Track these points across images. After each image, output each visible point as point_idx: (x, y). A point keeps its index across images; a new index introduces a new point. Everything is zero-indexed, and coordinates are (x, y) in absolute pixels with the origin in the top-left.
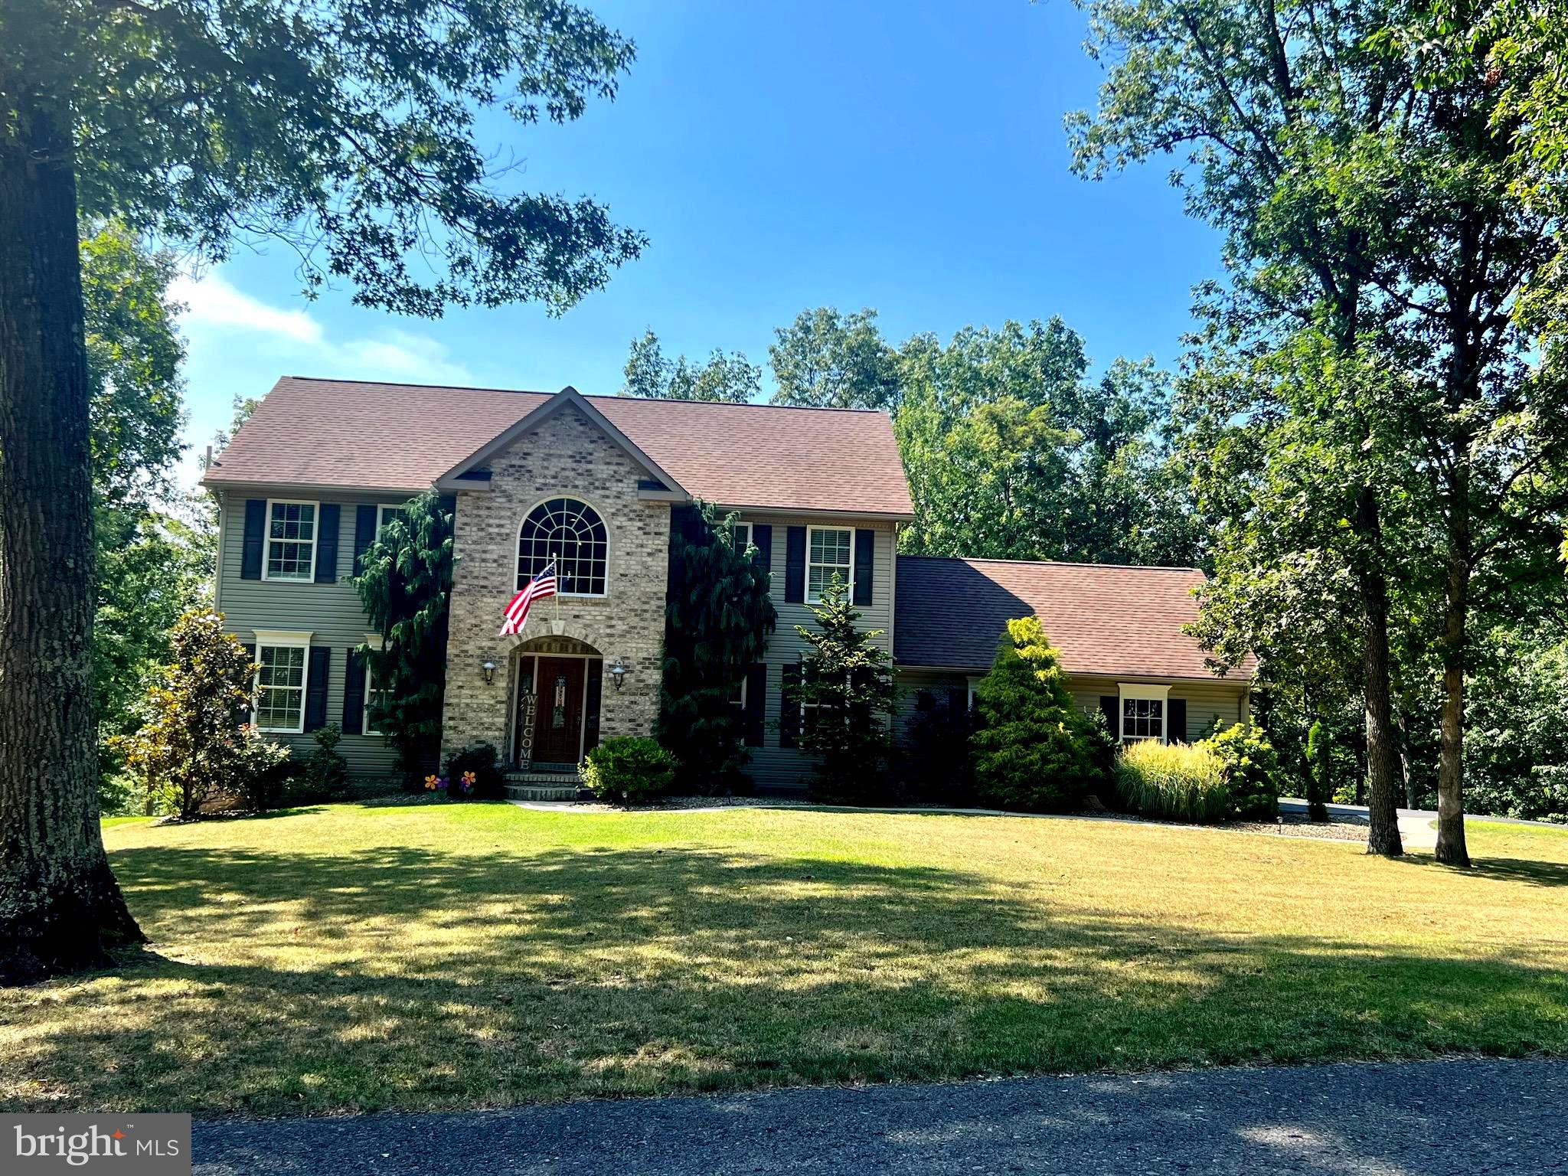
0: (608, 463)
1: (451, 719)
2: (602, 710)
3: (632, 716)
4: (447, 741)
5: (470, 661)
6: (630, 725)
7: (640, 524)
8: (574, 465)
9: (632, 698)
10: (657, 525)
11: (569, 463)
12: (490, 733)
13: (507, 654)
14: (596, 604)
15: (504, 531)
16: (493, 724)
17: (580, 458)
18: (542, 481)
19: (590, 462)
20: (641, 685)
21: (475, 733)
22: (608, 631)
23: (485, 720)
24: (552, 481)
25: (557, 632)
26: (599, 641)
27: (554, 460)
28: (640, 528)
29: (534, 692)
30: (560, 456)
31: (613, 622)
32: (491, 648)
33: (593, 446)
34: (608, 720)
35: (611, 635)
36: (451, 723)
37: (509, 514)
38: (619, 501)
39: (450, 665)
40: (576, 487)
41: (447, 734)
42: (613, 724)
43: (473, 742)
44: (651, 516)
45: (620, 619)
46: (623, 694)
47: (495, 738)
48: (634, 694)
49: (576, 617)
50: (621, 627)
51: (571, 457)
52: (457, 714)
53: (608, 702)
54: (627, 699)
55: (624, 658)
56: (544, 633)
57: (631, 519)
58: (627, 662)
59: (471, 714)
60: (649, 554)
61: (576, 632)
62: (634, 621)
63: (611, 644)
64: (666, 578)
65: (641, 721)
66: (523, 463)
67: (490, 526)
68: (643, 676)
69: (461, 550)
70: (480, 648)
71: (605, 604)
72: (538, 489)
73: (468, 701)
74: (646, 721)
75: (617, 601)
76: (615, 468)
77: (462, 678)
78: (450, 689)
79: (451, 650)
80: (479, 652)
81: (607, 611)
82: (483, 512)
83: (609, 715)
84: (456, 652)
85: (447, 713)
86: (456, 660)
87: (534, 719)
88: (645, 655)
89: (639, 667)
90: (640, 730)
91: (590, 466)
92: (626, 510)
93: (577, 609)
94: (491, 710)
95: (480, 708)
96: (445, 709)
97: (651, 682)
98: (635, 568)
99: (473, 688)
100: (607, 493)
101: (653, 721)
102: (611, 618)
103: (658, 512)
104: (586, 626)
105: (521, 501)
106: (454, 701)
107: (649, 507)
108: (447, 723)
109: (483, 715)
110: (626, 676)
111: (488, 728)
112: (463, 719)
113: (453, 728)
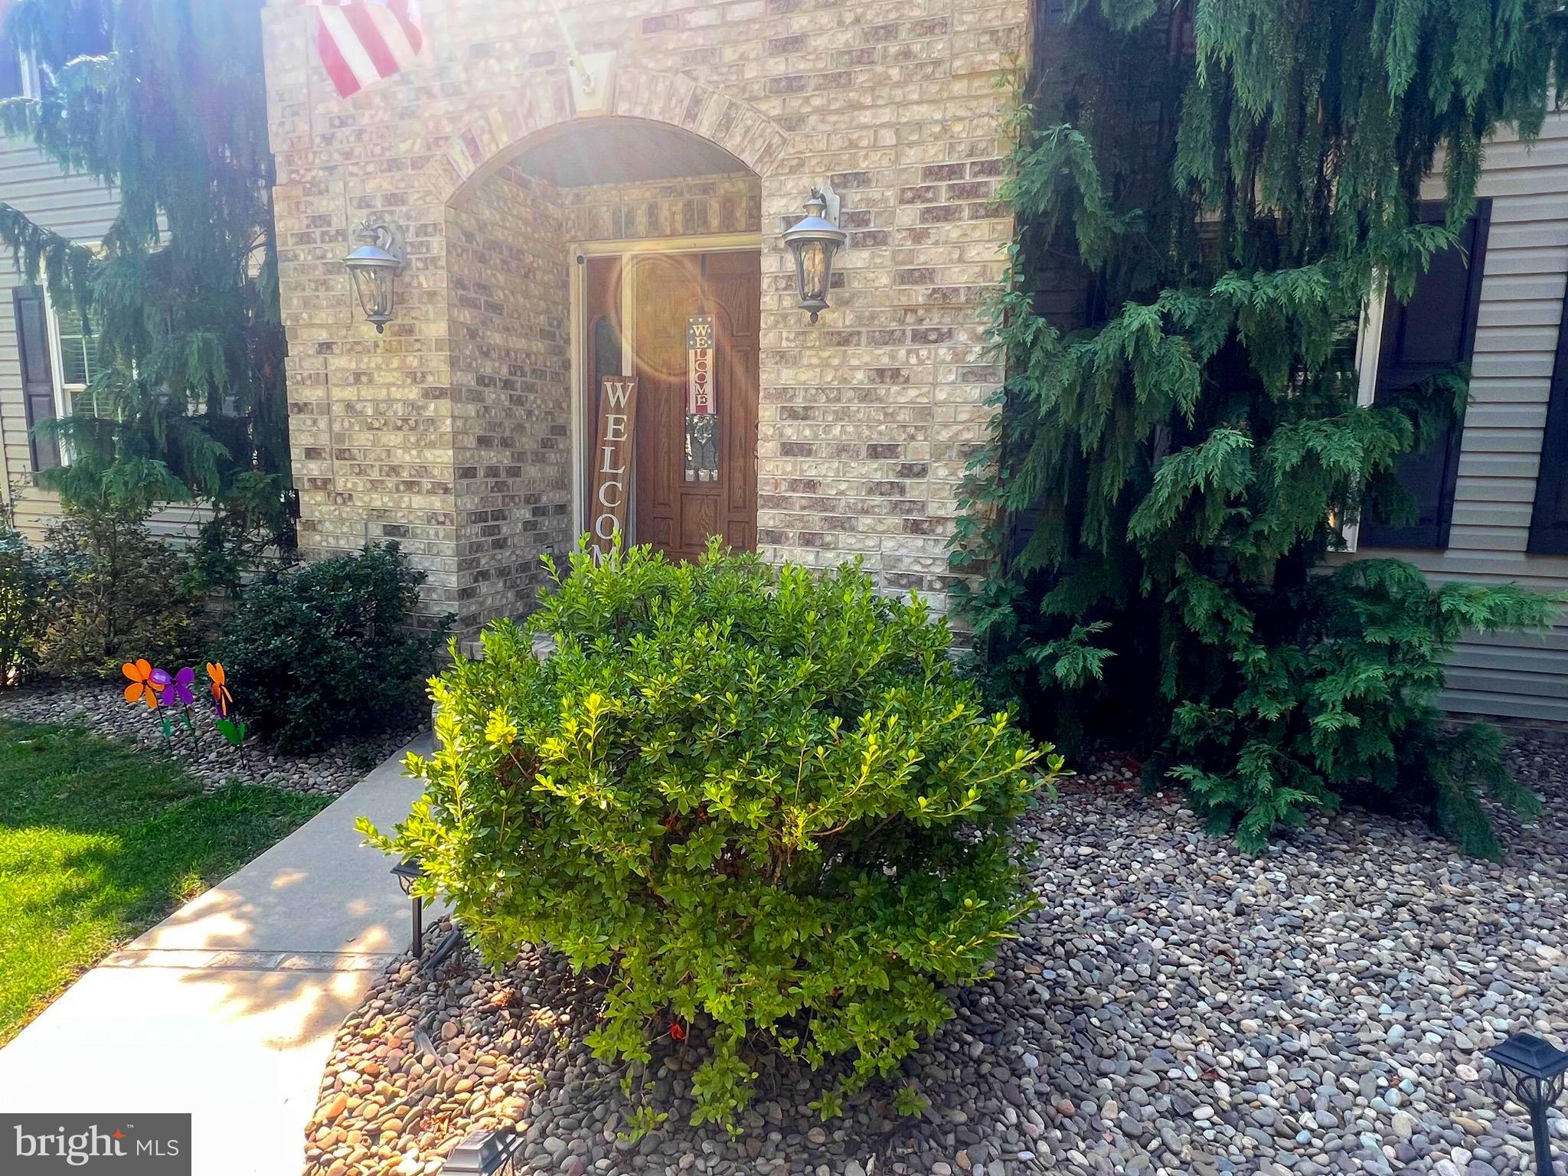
1: (312, 453)
2: (767, 413)
3: (882, 433)
4: (311, 526)
5: (337, 252)
6: (877, 471)
9: (883, 357)
12: (417, 501)
13: (437, 213)
16: (424, 470)
20: (919, 294)
21: (378, 501)
23: (403, 457)
25: (590, 104)
26: (747, 118)
29: (627, 371)
32: (394, 199)
34: (788, 449)
35: (791, 85)
36: (314, 468)
39: (287, 272)
41: (311, 504)
42: (810, 469)
43: (376, 531)
46: (844, 340)
47: (432, 518)
48: (889, 338)
49: (657, 24)
52: (324, 440)
53: (787, 376)
54: (864, 357)
55: (844, 179)
56: (546, 115)
58: (855, 197)
59: (362, 439)
61: (656, 93)
63: (792, 123)
65: (919, 451)
68: (929, 255)
70: (364, 203)
73: (349, 393)
74: (939, 452)
77: (323, 316)
80: (360, 216)
83: (793, 432)
84: (298, 225)
85: (301, 434)
86: (304, 255)
87: (627, 453)
88: (936, 154)
90: (916, 489)
94: (414, 423)
95: (381, 421)
96: (293, 422)
97: (958, 277)
99: (357, 348)
101: (970, 453)
104: (692, 60)
106: (312, 394)
108: (302, 468)
109: (393, 439)
110: (853, 259)
111: (410, 485)
112: (342, 455)
113: (323, 484)
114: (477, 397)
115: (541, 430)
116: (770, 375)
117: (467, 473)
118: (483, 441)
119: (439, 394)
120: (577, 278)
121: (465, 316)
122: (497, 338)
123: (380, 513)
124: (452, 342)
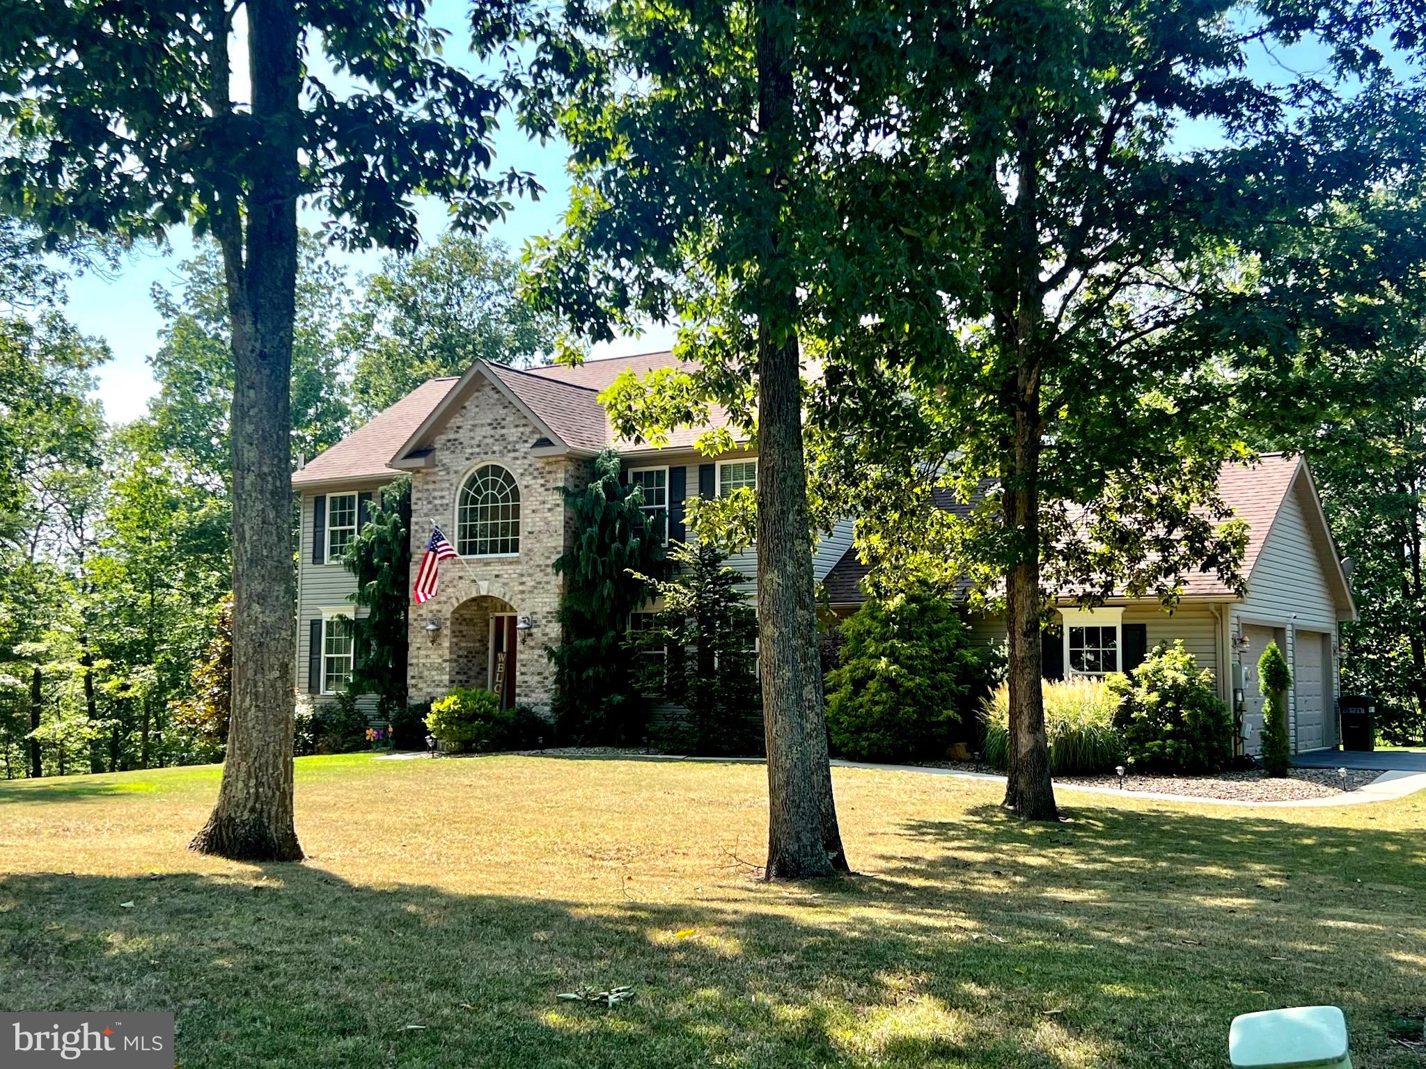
0: (517, 426)
1: (413, 677)
2: (518, 665)
3: (540, 669)
4: (411, 697)
5: (424, 624)
6: (537, 678)
7: (542, 481)
8: (492, 432)
9: (540, 652)
10: (555, 480)
11: (488, 431)
12: (439, 690)
13: (449, 615)
14: (511, 563)
15: (445, 501)
16: (441, 681)
17: (497, 424)
18: (469, 451)
19: (503, 427)
20: (546, 638)
21: (429, 690)
22: (521, 588)
23: (436, 678)
24: (477, 450)
25: (484, 593)
26: (514, 598)
27: (478, 429)
28: (542, 485)
30: (482, 425)
31: (524, 579)
32: (439, 611)
33: (505, 411)
34: (522, 674)
35: (523, 592)
36: (413, 682)
37: (447, 485)
38: (526, 462)
39: (411, 629)
40: (494, 452)
41: (411, 691)
42: (526, 678)
43: (428, 698)
44: (550, 472)
45: (530, 575)
46: (533, 648)
48: (541, 648)
49: (497, 576)
50: (530, 583)
51: (490, 424)
52: (417, 673)
53: (522, 656)
54: (536, 652)
55: (533, 613)
56: (474, 595)
57: (535, 478)
58: (535, 617)
59: (426, 673)
60: (550, 510)
61: (496, 592)
62: (539, 576)
63: (523, 600)
64: (562, 531)
65: (546, 674)
66: (456, 436)
67: (435, 498)
68: (548, 630)
69: (416, 523)
70: (431, 612)
71: (518, 562)
72: (468, 459)
73: (424, 661)
74: (550, 673)
75: (526, 558)
76: (521, 429)
77: (419, 640)
78: (412, 651)
79: (411, 616)
80: (430, 615)
81: (519, 569)
82: (431, 487)
83: (523, 669)
84: (415, 616)
85: (411, 672)
86: (415, 624)
88: (548, 609)
89: (544, 622)
90: (546, 682)
91: (504, 431)
92: (531, 469)
93: (496, 569)
94: (440, 669)
95: (431, 668)
96: (409, 668)
97: (553, 635)
98: (540, 525)
99: (427, 649)
100: (517, 454)
102: (522, 575)
103: (554, 467)
104: (505, 584)
105: (456, 472)
106: (414, 661)
107: (548, 463)
108: (410, 682)
109: (434, 673)
110: (534, 630)
111: (438, 686)
112: (421, 678)
113: (414, 686)
114: (456, 661)
115: (476, 669)
116: (519, 656)
117: (452, 682)
118: (458, 673)
119: (445, 661)
120: (492, 623)
121: (455, 640)
122: (463, 645)
123: (429, 693)
124: (451, 647)
